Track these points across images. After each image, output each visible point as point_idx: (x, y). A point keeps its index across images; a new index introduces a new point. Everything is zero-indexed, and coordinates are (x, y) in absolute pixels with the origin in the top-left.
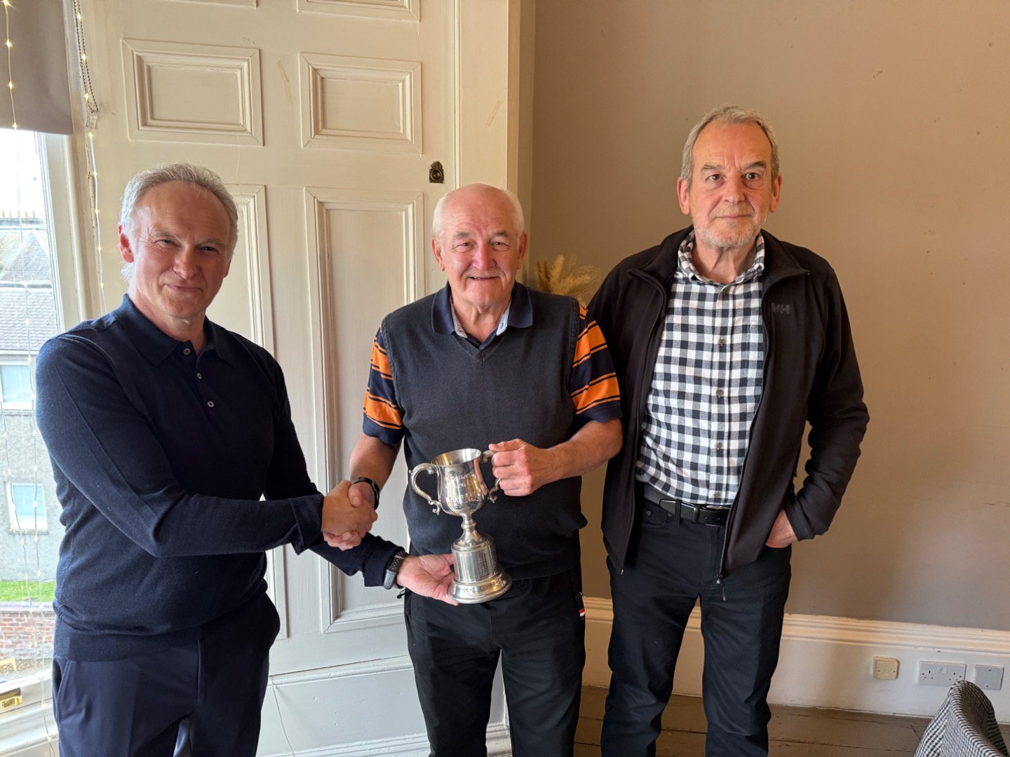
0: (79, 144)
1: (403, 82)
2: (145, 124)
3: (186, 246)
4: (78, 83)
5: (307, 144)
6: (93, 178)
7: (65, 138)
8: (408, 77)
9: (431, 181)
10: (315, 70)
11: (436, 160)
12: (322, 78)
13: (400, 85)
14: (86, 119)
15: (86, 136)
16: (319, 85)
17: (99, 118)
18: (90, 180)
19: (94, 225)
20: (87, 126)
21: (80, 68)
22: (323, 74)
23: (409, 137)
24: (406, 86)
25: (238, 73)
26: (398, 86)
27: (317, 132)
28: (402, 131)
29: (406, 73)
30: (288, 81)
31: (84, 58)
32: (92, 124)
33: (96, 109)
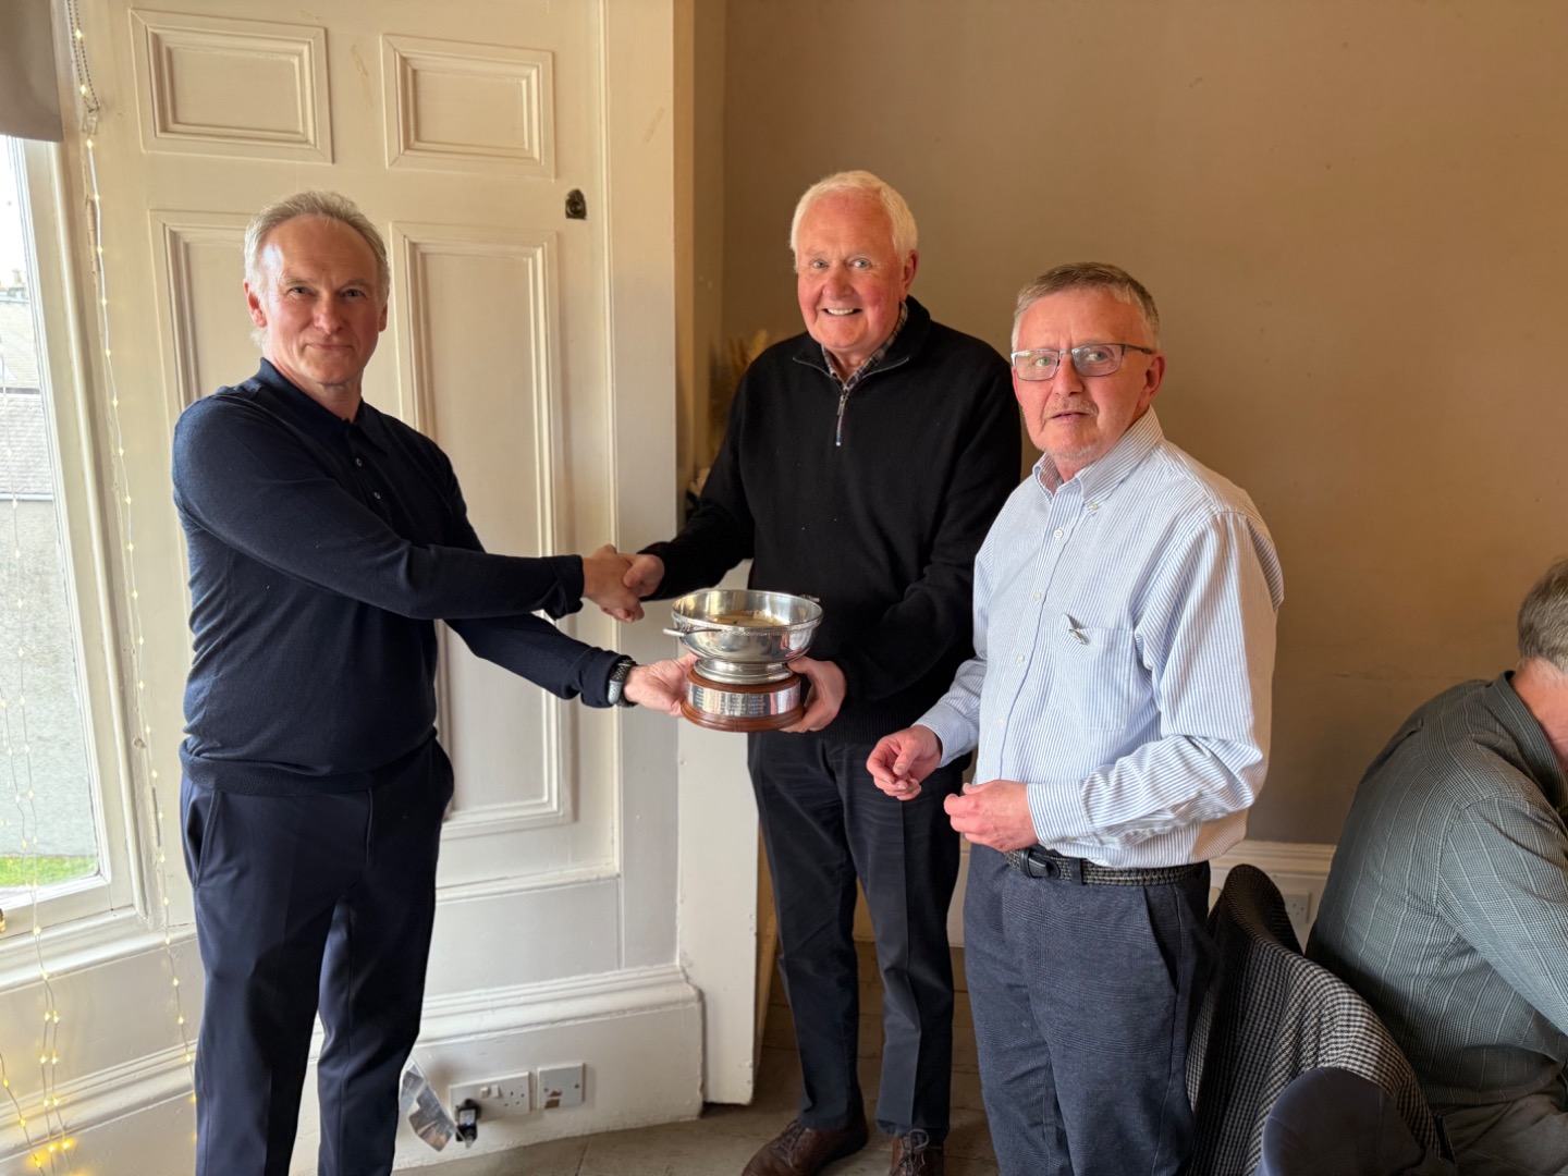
0: (72, 155)
1: (528, 78)
2: (165, 129)
3: (325, 295)
4: (69, 69)
5: (395, 161)
6: (93, 203)
7: (52, 147)
8: (534, 72)
9: (569, 216)
10: (404, 60)
11: (573, 187)
12: (415, 72)
13: (524, 82)
14: (81, 121)
15: (82, 146)
16: (410, 80)
17: (100, 119)
18: (89, 207)
19: (95, 268)
20: (83, 130)
21: (72, 49)
22: (415, 64)
23: (536, 155)
24: (531, 84)
25: (296, 61)
26: (521, 84)
27: (408, 147)
28: (526, 146)
29: (532, 66)
30: (366, 74)
31: (79, 34)
32: (90, 128)
33: (96, 107)
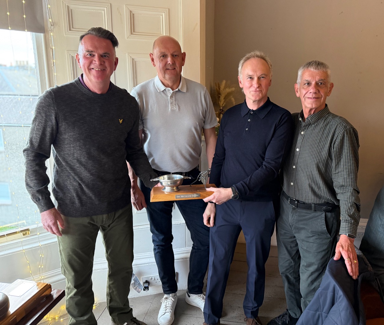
0: (47, 37)
1: (162, 15)
2: (70, 30)
4: (47, 15)
5: (128, 37)
6: (52, 49)
7: (42, 35)
8: (164, 14)
10: (131, 12)
12: (133, 14)
13: (161, 17)
14: (50, 28)
15: (50, 35)
16: (132, 17)
17: (54, 27)
19: (53, 66)
21: (47, 10)
22: (133, 12)
24: (163, 17)
25: (103, 12)
27: (131, 34)
28: (162, 33)
29: (163, 12)
30: (121, 15)
31: (49, 6)
32: (51, 30)
33: (53, 24)
